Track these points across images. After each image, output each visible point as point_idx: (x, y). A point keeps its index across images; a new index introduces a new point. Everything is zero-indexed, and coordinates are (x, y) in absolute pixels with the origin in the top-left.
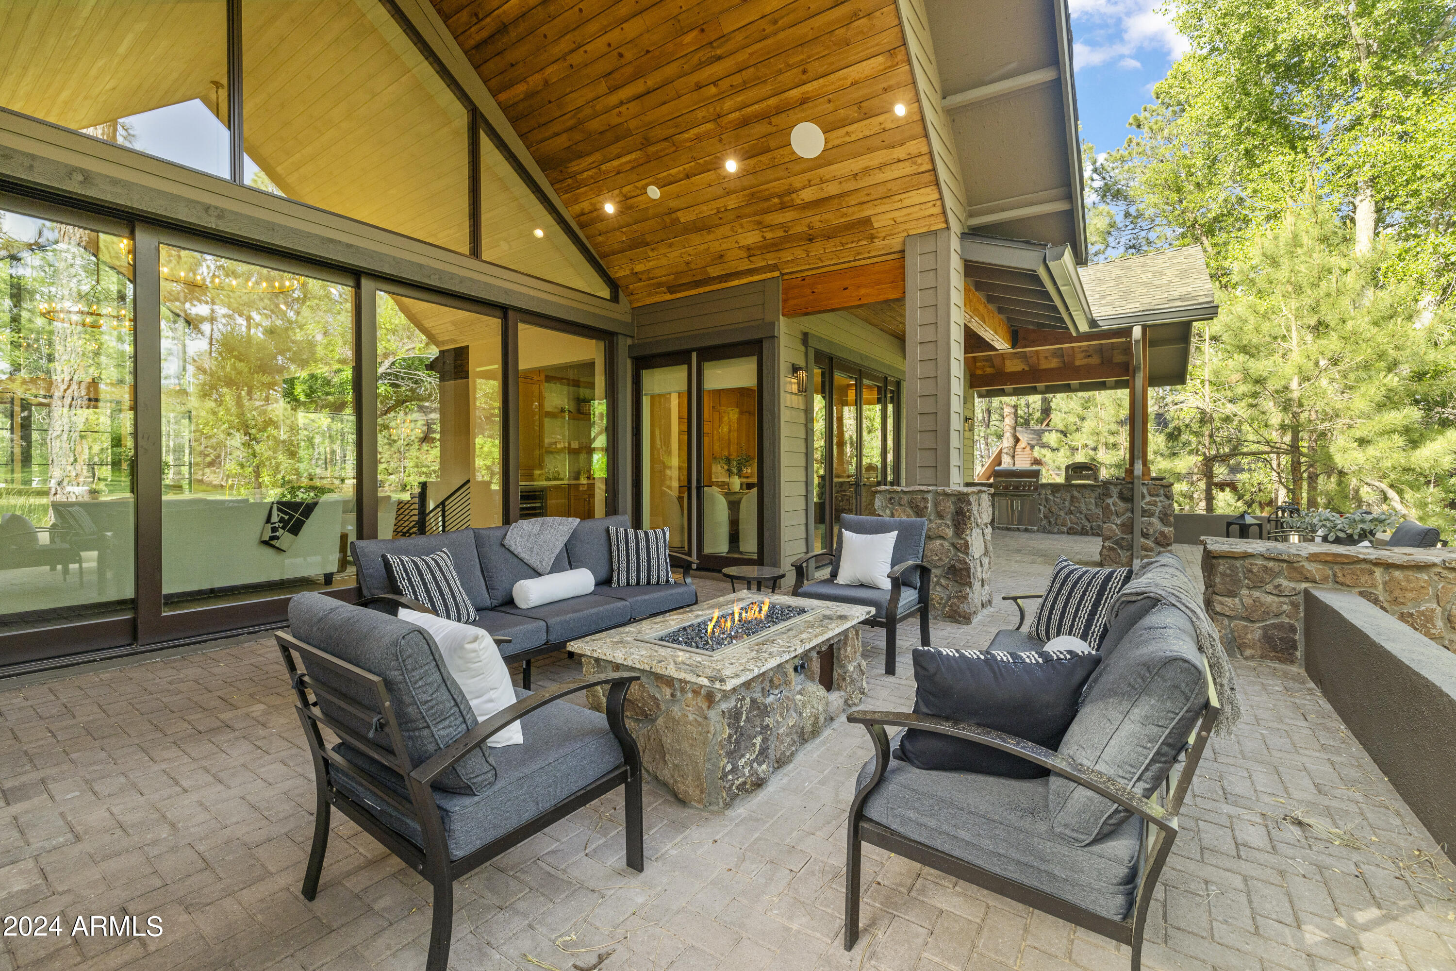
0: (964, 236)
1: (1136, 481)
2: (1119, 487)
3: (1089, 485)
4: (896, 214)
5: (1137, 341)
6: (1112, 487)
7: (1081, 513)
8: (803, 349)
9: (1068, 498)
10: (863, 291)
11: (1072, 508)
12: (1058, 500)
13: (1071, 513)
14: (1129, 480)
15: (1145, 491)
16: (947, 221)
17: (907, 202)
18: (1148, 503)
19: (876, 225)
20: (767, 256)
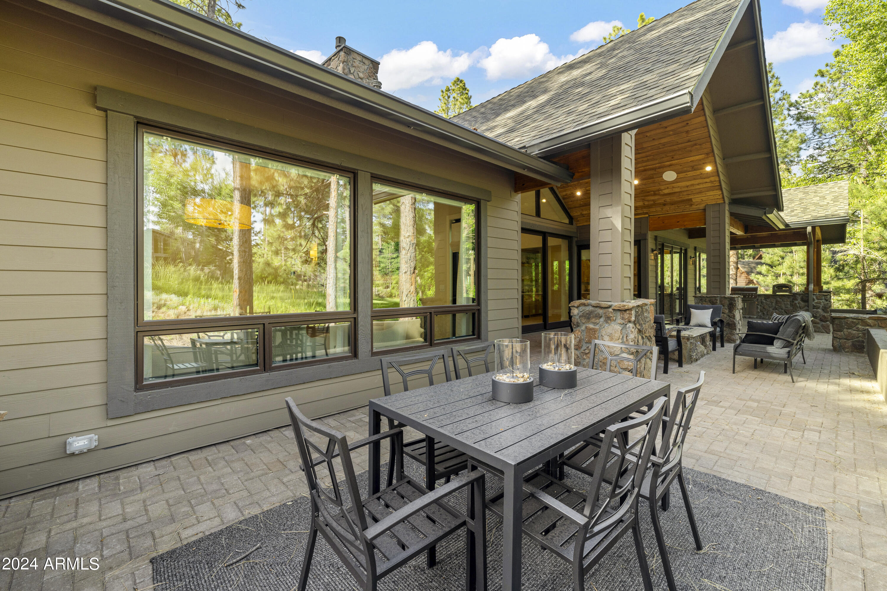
0: (730, 204)
1: (810, 293)
2: (801, 296)
3: (786, 295)
4: (702, 198)
5: (809, 233)
6: (798, 296)
7: (782, 309)
8: (654, 242)
9: (775, 302)
10: (686, 223)
11: (777, 307)
12: (769, 303)
13: (776, 309)
14: (806, 292)
15: (815, 298)
16: (724, 200)
17: (709, 194)
18: (817, 303)
19: (693, 201)
20: (644, 210)
